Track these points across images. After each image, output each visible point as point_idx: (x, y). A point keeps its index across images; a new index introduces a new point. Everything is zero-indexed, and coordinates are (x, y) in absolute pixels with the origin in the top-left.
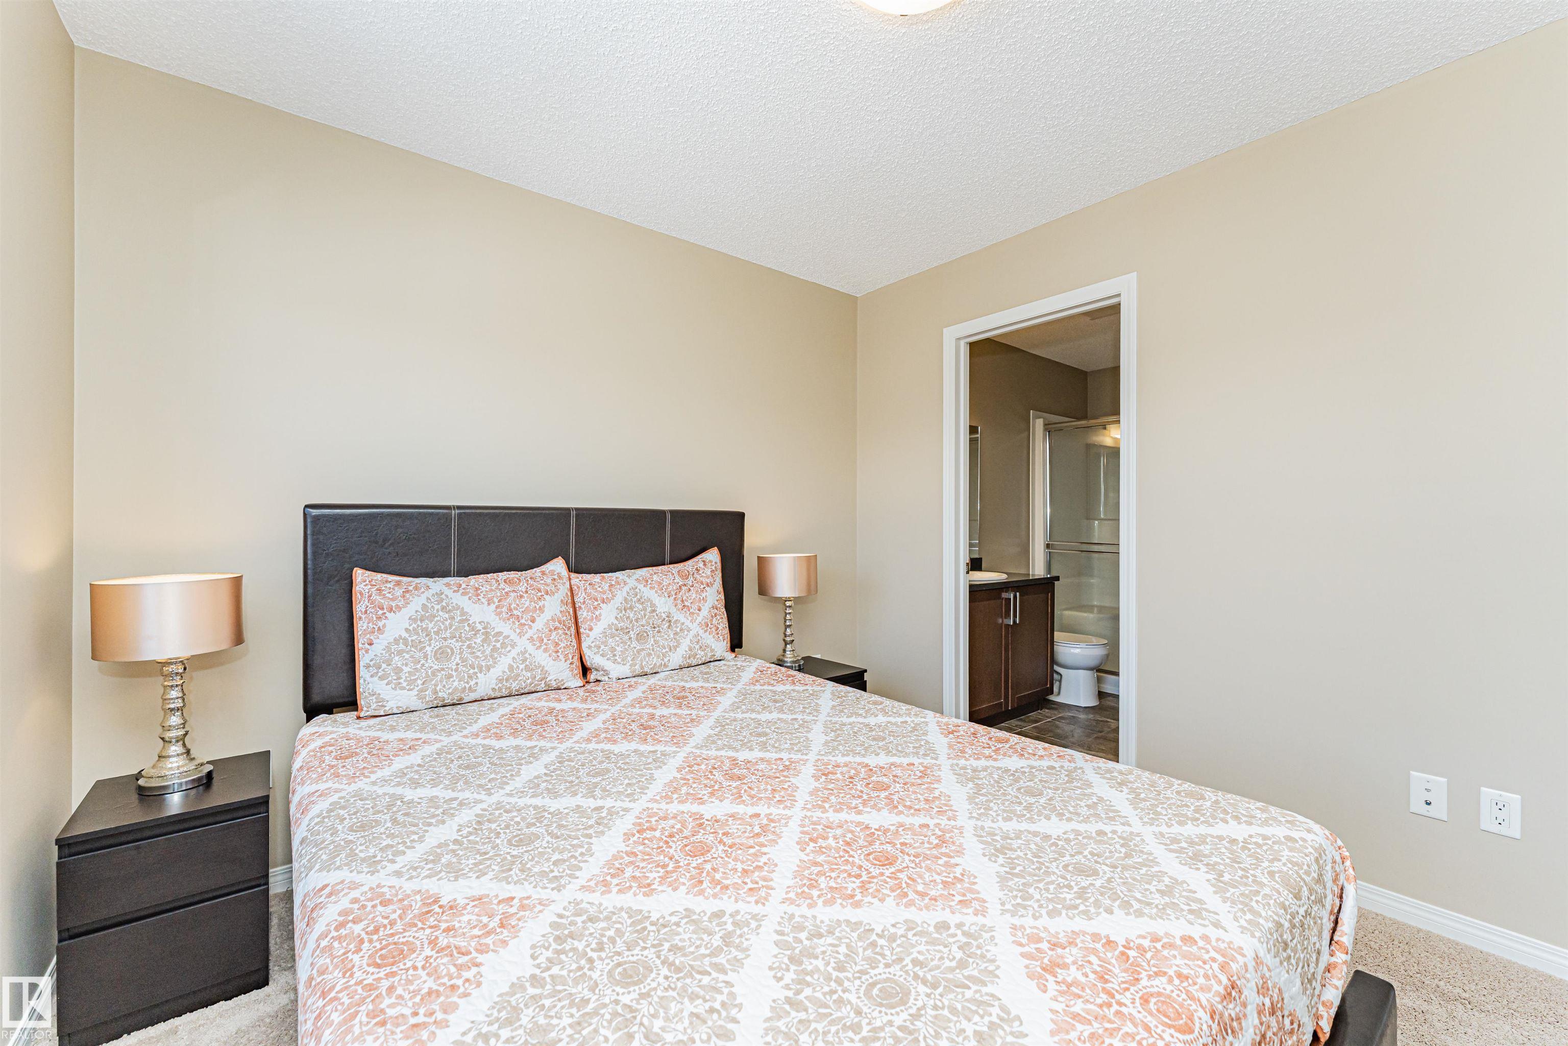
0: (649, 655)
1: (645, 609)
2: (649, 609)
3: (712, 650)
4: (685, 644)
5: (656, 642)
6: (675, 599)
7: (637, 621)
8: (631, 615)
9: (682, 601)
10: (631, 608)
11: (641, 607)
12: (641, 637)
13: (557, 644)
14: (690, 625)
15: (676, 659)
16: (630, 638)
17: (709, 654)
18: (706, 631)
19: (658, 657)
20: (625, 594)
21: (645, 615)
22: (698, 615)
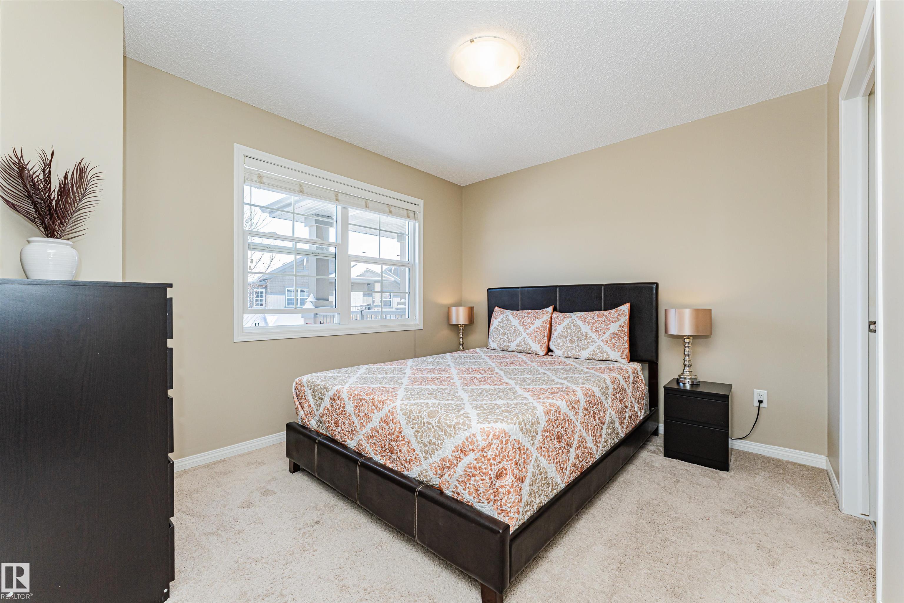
0: (573, 349)
1: (576, 329)
2: (578, 330)
3: (607, 354)
4: (591, 348)
5: (578, 345)
6: (591, 327)
7: (570, 334)
8: (569, 331)
9: (596, 328)
10: (570, 328)
11: (574, 328)
12: (571, 341)
13: (536, 337)
14: (597, 340)
15: (585, 354)
16: (567, 341)
17: (605, 356)
18: (606, 345)
19: (576, 351)
20: (568, 322)
21: (575, 332)
22: (603, 336)
